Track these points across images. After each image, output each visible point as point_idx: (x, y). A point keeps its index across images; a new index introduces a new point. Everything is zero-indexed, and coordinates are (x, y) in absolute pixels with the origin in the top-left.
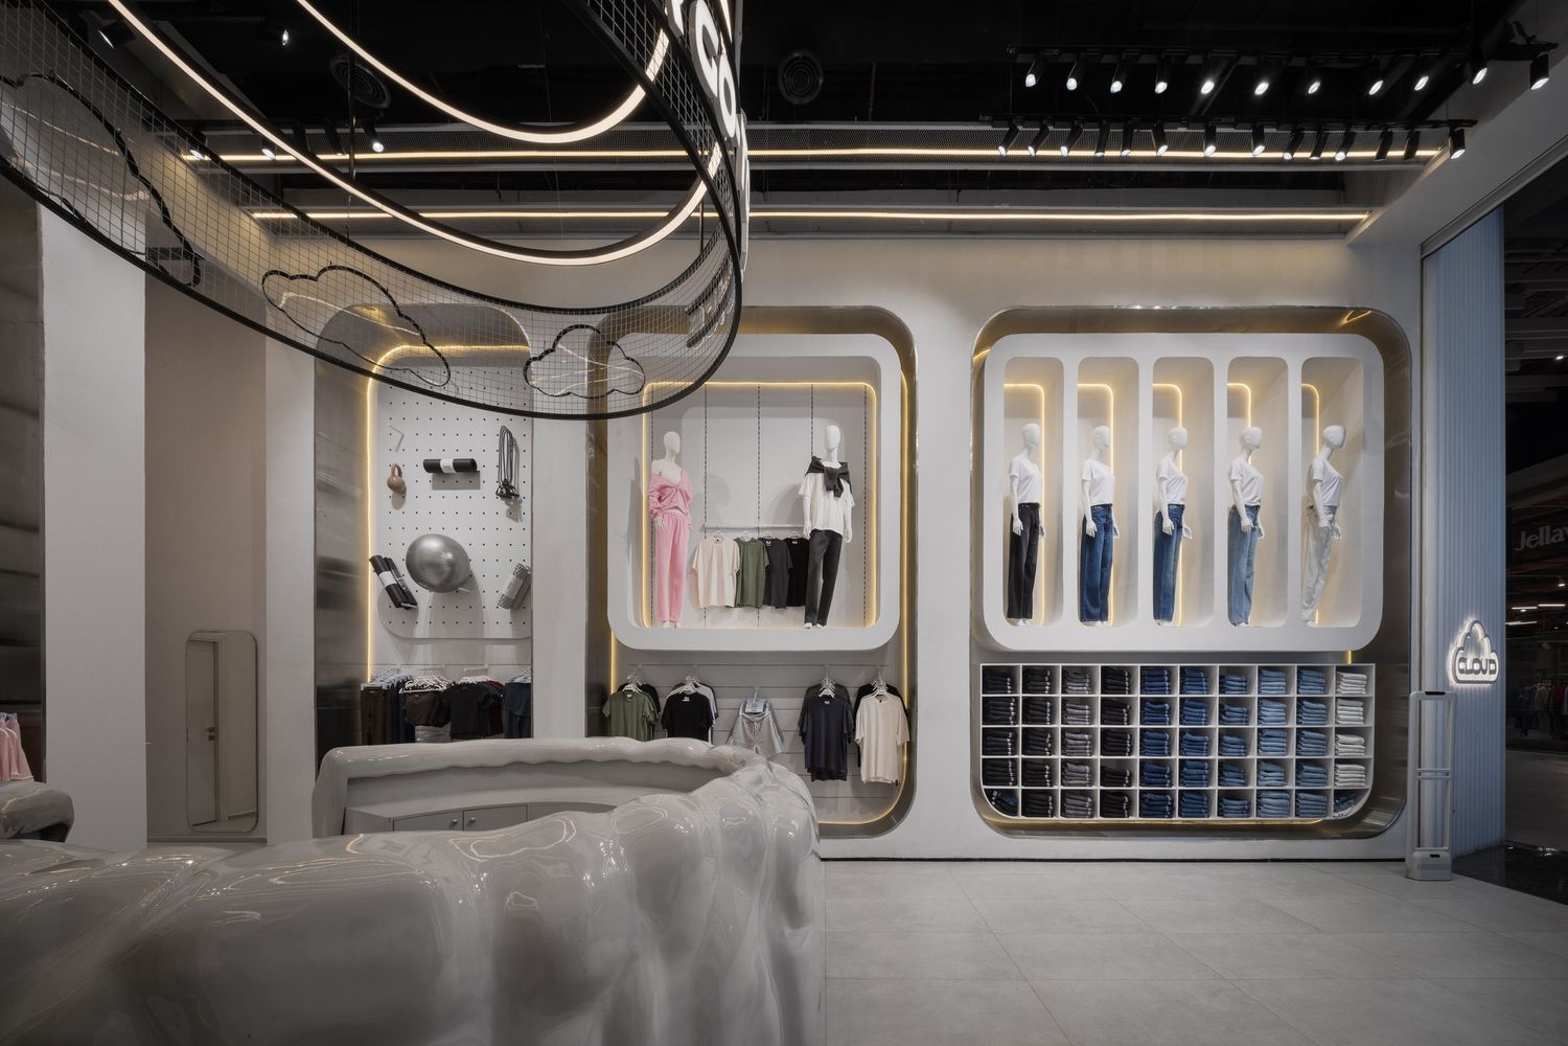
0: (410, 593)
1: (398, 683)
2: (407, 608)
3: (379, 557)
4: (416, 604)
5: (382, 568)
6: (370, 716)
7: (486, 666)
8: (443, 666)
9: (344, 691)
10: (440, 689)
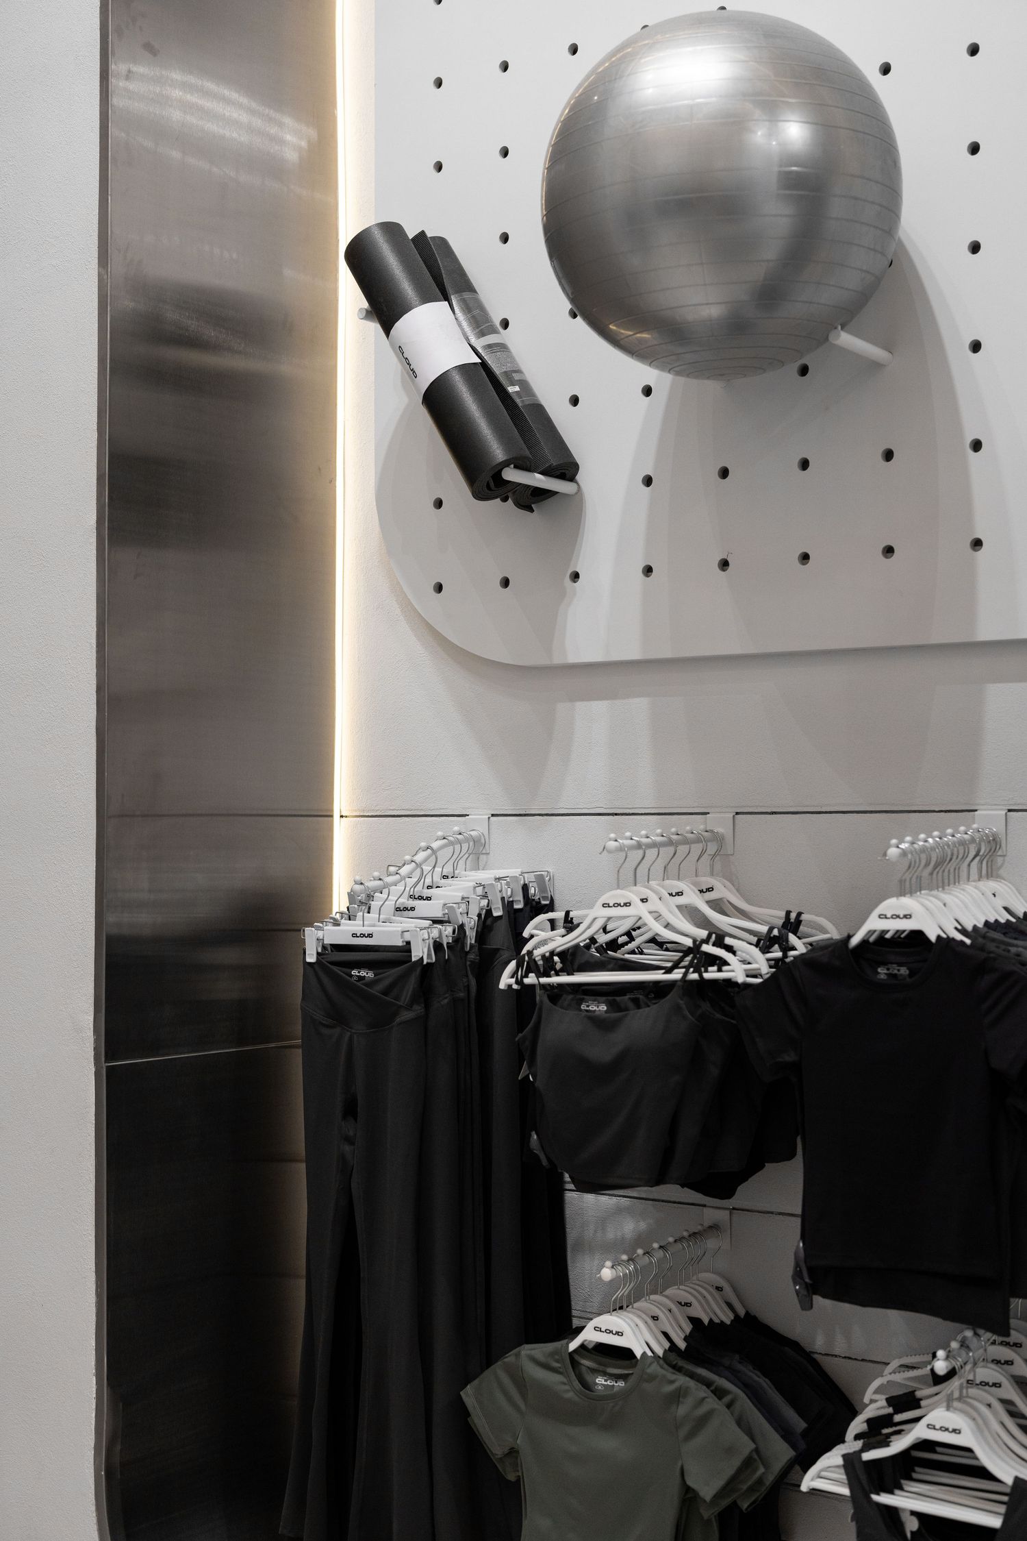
0: (539, 409)
1: (486, 921)
2: (530, 499)
3: (392, 230)
4: (567, 470)
5: (407, 288)
6: (350, 1110)
7: (989, 819)
8: (720, 823)
9: (229, 955)
10: (736, 972)
